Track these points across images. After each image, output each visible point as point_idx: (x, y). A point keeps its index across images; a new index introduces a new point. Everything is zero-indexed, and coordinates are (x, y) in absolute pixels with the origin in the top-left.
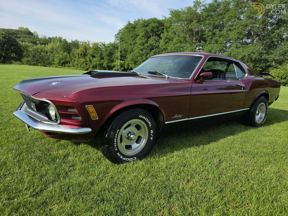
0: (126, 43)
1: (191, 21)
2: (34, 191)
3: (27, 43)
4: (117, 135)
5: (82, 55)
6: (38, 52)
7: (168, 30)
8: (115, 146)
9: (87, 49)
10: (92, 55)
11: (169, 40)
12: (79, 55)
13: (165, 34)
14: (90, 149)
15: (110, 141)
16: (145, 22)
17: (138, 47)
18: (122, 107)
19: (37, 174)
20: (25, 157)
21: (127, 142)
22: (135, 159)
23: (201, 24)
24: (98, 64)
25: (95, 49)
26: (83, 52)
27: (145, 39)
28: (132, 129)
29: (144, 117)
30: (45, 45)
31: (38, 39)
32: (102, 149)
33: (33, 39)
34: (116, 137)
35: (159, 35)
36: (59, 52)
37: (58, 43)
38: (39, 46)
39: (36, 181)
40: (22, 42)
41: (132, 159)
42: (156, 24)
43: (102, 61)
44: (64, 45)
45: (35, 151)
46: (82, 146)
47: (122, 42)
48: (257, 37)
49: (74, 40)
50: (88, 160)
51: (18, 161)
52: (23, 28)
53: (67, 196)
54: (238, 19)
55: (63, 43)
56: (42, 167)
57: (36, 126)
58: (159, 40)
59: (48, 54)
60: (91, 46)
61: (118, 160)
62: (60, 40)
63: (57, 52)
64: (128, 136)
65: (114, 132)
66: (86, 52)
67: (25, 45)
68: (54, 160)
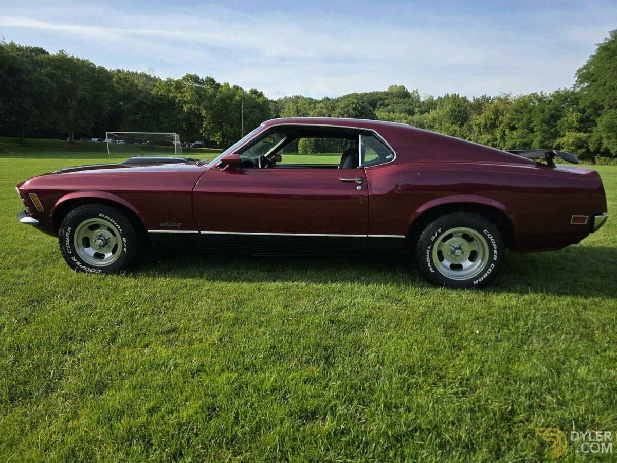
4: (68, 233)
5: (488, 127)
8: (68, 247)
9: (500, 114)
10: (508, 125)
12: (480, 128)
21: (97, 248)
22: (99, 271)
24: (518, 143)
28: (105, 232)
29: (107, 217)
31: (417, 104)
33: (410, 105)
34: (68, 236)
38: (417, 117)
41: (95, 270)
43: (531, 136)
44: (455, 111)
52: (396, 86)
62: (454, 100)
65: (65, 230)
66: (498, 120)
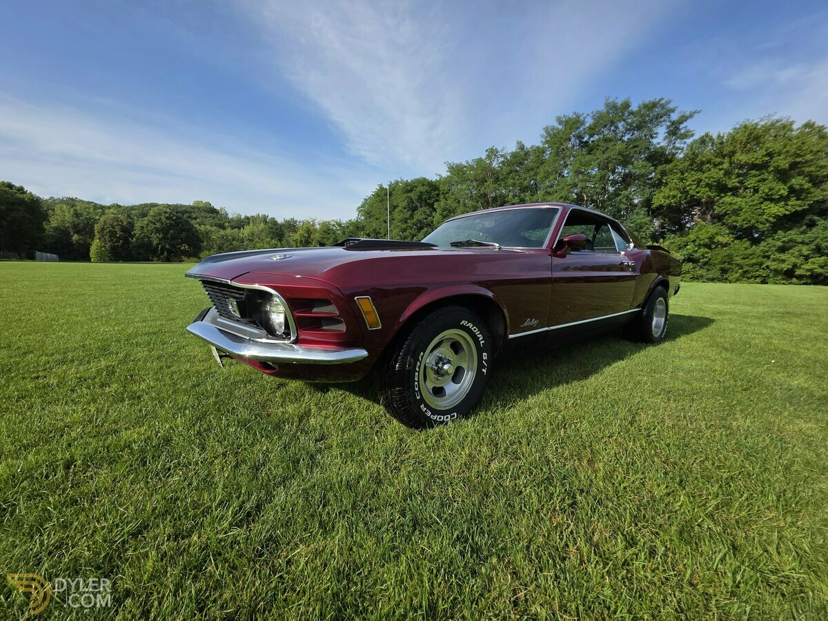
0: (377, 219)
1: (484, 181)
2: (240, 509)
3: (209, 227)
4: (418, 363)
6: (227, 240)
7: (447, 195)
8: (417, 389)
9: (311, 233)
10: (319, 242)
11: (450, 212)
13: (442, 203)
14: (354, 400)
15: (406, 379)
16: (407, 184)
17: (398, 226)
18: (428, 302)
19: (244, 461)
20: (214, 422)
21: (434, 380)
22: (454, 416)
23: (500, 185)
25: (325, 232)
26: (305, 237)
27: (409, 213)
28: (445, 351)
29: (470, 325)
30: (239, 228)
31: (227, 220)
32: (387, 398)
33: (219, 220)
34: (417, 369)
35: (431, 206)
36: (263, 240)
37: (262, 225)
38: (229, 231)
39: (244, 481)
40: (200, 225)
41: (449, 416)
42: (426, 188)
44: (273, 228)
45: (233, 409)
46: (334, 395)
47: (370, 218)
48: (591, 204)
49: (288, 219)
50: (352, 424)
51: (199, 433)
52: (202, 202)
53: (325, 517)
54: (560, 175)
55: (270, 224)
56: (252, 445)
57: (239, 349)
58: (431, 213)
59: (245, 244)
60: (318, 227)
61: (423, 421)
62: (265, 219)
63: (260, 239)
64: (439, 367)
65: (414, 358)
66: (309, 237)
67: (205, 230)
68: (278, 427)
